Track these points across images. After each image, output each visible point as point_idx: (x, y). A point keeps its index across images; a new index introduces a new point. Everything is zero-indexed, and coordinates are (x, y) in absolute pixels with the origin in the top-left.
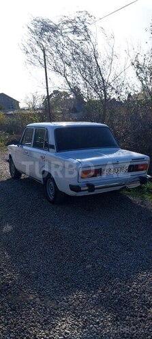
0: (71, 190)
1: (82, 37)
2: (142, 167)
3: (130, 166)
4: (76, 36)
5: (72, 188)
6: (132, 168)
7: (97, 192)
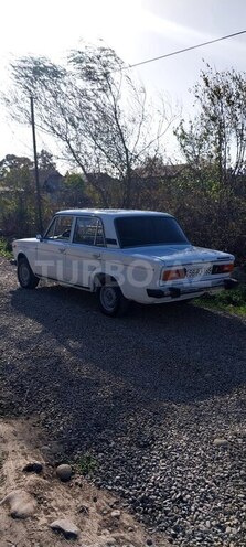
0: (150, 295)
1: (97, 86)
2: (227, 269)
3: (215, 267)
4: (89, 83)
5: (151, 293)
6: (217, 269)
7: (182, 298)
